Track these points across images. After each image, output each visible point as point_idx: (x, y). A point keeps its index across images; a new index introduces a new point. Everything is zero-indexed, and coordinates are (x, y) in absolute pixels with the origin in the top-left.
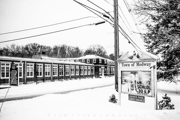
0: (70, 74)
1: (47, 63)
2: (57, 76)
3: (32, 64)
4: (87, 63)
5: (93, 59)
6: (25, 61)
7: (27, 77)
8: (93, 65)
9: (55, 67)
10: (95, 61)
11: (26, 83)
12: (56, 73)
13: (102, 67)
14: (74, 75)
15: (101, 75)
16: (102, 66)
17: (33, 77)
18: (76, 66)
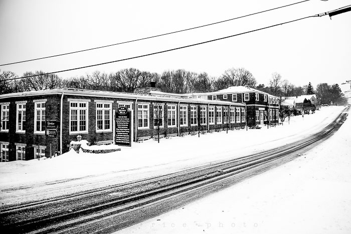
0: (207, 122)
1: (170, 102)
2: (186, 125)
3: (146, 105)
4: (233, 101)
5: (243, 94)
6: (135, 100)
7: (139, 128)
8: (244, 104)
9: (183, 110)
10: (247, 98)
11: (137, 141)
12: (185, 120)
13: (260, 109)
14: (214, 123)
15: (259, 123)
16: (260, 107)
17: (148, 128)
18: (217, 107)
